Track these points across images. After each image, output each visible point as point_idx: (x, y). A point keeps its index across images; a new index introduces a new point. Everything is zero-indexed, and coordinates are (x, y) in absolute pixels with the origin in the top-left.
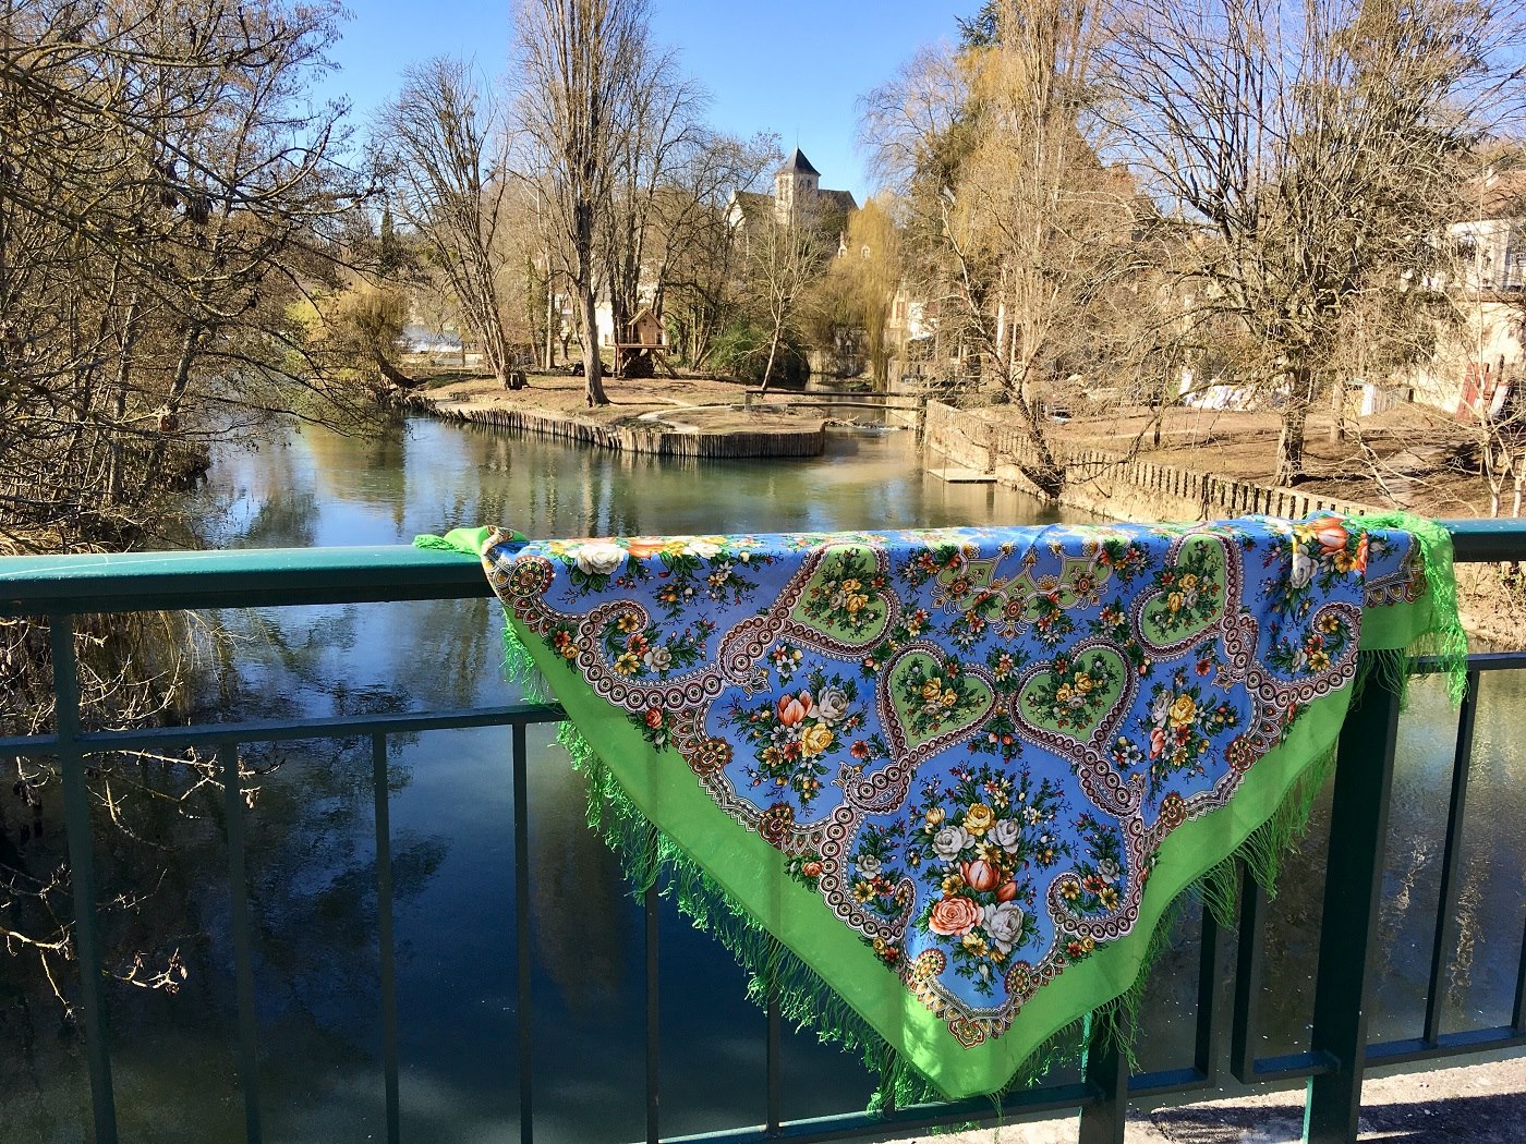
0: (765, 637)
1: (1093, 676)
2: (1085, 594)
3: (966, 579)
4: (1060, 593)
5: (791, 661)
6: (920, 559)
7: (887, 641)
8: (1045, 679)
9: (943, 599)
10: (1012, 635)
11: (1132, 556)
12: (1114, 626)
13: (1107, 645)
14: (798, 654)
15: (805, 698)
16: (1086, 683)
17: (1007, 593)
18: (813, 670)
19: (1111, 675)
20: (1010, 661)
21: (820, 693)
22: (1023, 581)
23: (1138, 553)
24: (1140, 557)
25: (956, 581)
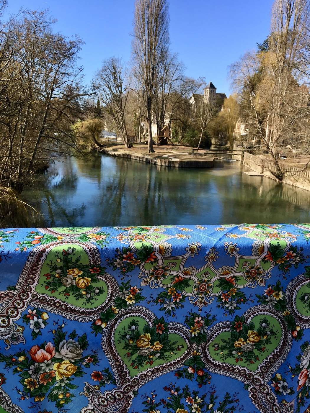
0: (19, 304)
1: (260, 333)
2: (254, 279)
3: (163, 268)
4: (237, 278)
5: (41, 320)
6: (124, 256)
7: (111, 307)
8: (226, 334)
9: (148, 280)
10: (203, 305)
11: (290, 256)
12: (276, 300)
13: (270, 312)
14: (45, 316)
15: (49, 348)
16: (256, 338)
17: (197, 277)
18: (56, 327)
19: (272, 333)
20: (202, 322)
21: (61, 344)
22: (207, 270)
23: (295, 254)
24: (295, 257)
25: (156, 269)
